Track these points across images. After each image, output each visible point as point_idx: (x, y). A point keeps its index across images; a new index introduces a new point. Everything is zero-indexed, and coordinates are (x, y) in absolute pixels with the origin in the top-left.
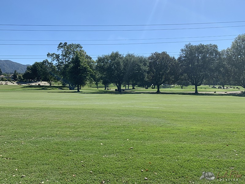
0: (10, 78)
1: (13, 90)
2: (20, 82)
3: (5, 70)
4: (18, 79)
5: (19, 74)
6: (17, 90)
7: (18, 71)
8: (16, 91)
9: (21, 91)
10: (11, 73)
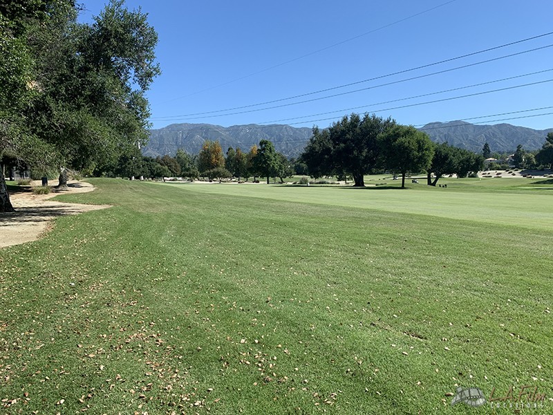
0: (507, 163)
1: (513, 188)
2: (530, 170)
3: (497, 146)
4: (525, 165)
5: (528, 152)
6: (521, 189)
7: (525, 147)
8: (519, 191)
9: (530, 191)
10: (509, 153)
